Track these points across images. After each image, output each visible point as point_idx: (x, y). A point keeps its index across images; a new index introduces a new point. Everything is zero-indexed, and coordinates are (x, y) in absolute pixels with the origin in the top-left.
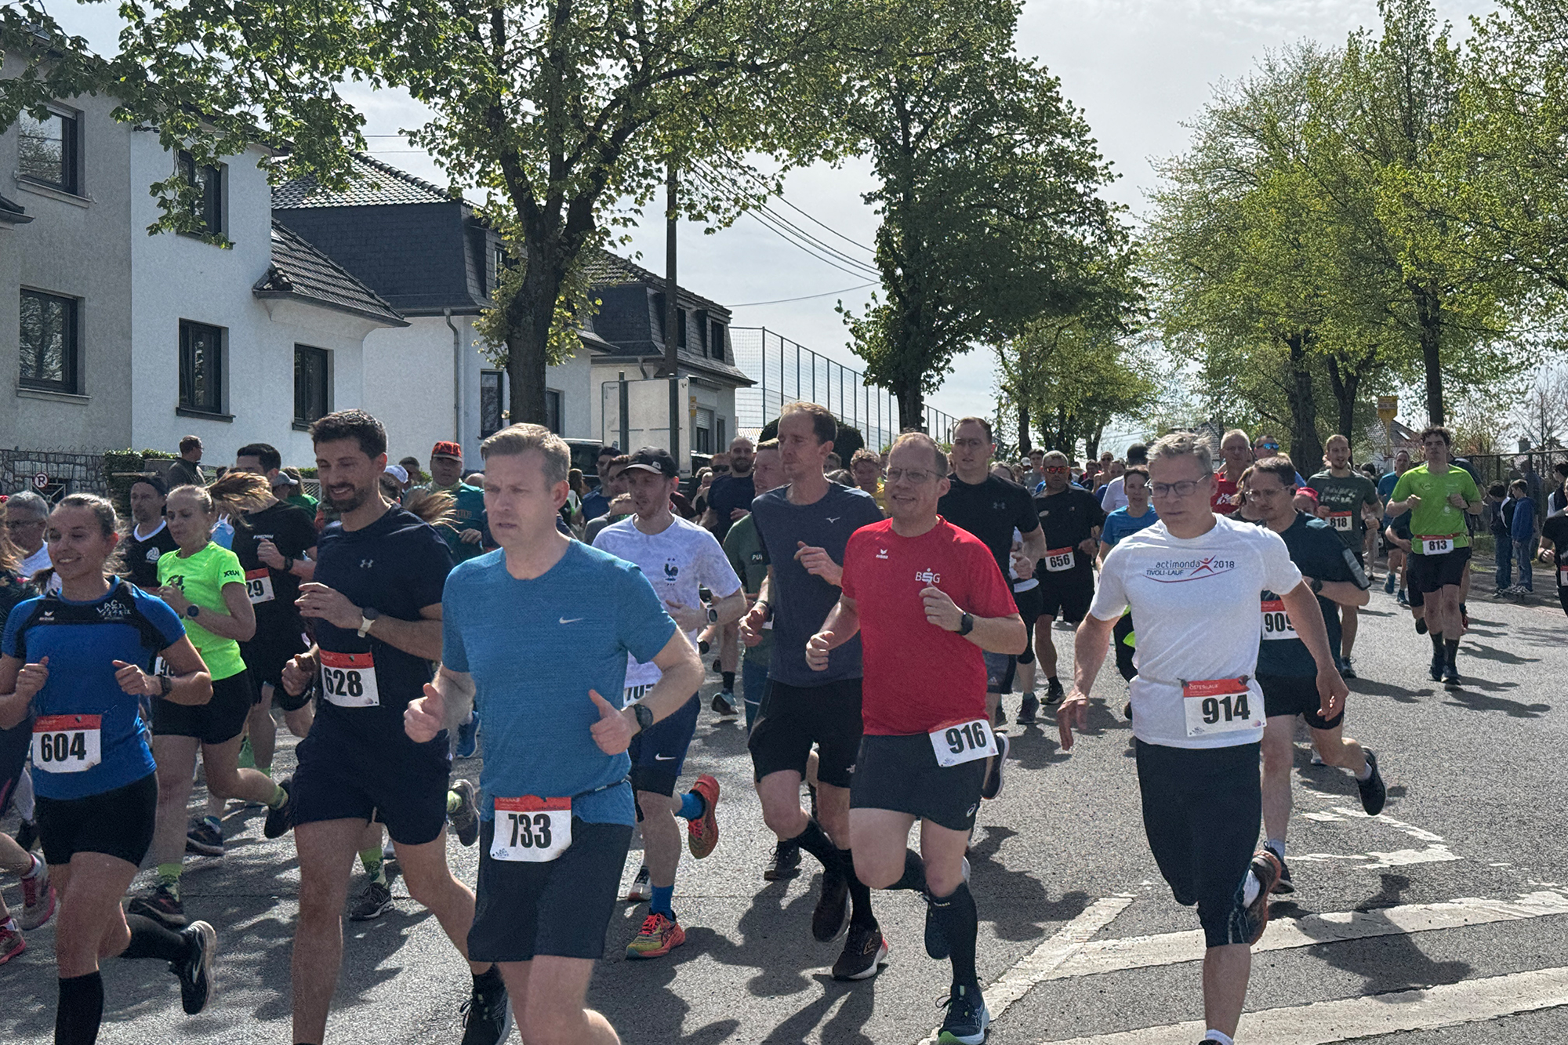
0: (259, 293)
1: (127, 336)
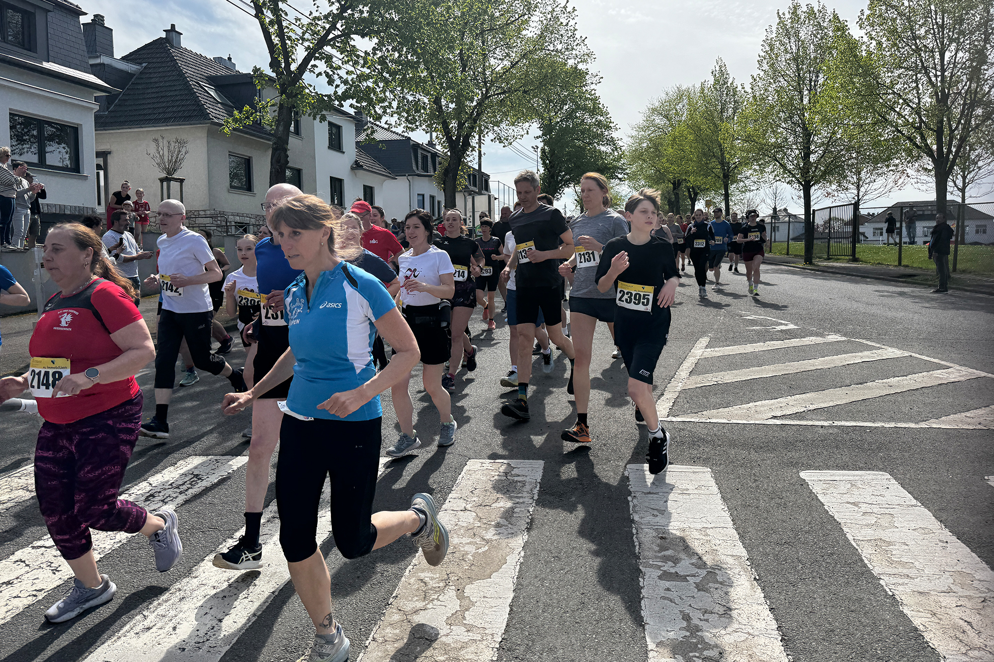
0: (352, 168)
1: (315, 182)
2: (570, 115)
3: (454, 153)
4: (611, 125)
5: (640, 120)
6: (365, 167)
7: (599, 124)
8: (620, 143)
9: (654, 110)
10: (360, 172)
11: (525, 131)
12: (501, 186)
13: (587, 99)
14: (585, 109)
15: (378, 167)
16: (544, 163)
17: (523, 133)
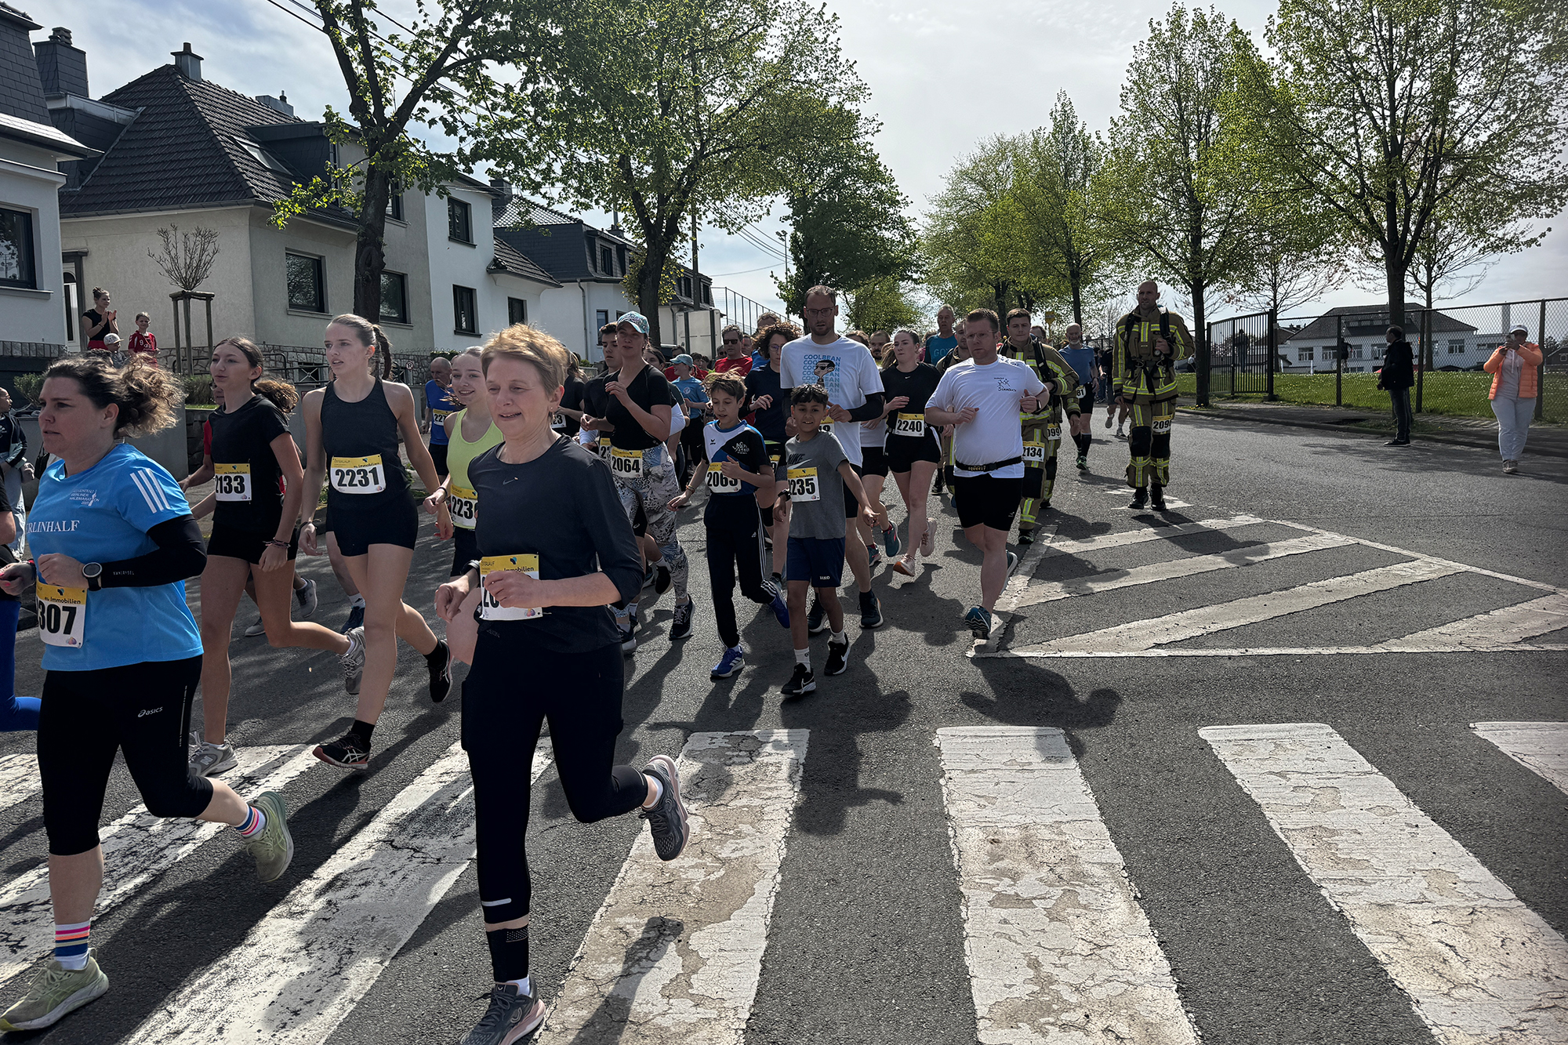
0: (489, 271)
1: (429, 294)
2: (835, 183)
3: (654, 243)
4: (898, 198)
5: (943, 188)
6: (509, 269)
7: (880, 197)
8: (914, 226)
9: (964, 174)
10: (502, 277)
11: (765, 210)
12: (730, 295)
13: (860, 158)
14: (858, 173)
15: (530, 268)
16: (796, 259)
17: (761, 213)
